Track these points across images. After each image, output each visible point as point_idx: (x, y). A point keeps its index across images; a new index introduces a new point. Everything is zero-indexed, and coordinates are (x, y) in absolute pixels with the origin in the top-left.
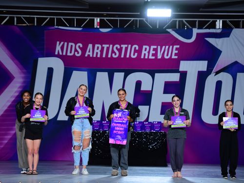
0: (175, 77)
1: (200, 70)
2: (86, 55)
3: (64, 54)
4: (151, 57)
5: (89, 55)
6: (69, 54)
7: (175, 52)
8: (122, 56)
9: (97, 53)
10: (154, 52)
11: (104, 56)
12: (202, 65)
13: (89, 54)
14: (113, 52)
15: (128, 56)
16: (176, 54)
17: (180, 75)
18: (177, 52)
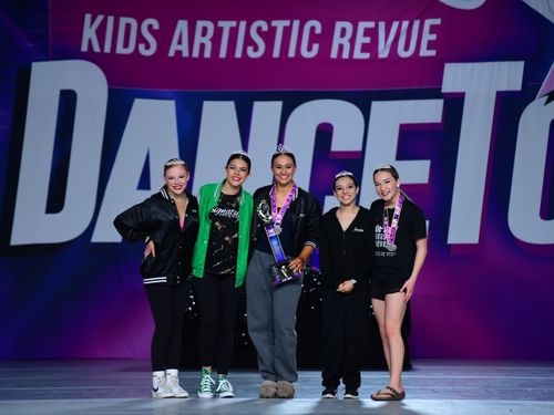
0: (428, 112)
1: (504, 88)
2: (171, 53)
3: (107, 49)
4: (358, 55)
5: (179, 53)
6: (120, 50)
7: (428, 37)
8: (276, 53)
9: (202, 46)
10: (367, 40)
11: (223, 54)
12: (509, 75)
13: (179, 48)
14: (249, 41)
15: (292, 53)
16: (431, 45)
17: (445, 104)
18: (434, 37)
